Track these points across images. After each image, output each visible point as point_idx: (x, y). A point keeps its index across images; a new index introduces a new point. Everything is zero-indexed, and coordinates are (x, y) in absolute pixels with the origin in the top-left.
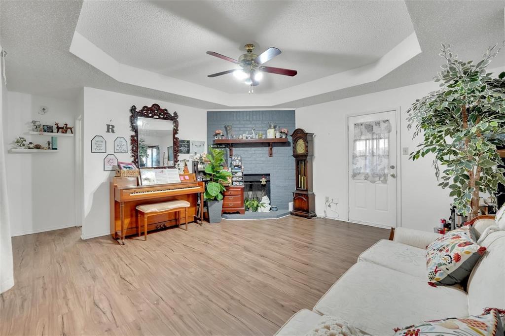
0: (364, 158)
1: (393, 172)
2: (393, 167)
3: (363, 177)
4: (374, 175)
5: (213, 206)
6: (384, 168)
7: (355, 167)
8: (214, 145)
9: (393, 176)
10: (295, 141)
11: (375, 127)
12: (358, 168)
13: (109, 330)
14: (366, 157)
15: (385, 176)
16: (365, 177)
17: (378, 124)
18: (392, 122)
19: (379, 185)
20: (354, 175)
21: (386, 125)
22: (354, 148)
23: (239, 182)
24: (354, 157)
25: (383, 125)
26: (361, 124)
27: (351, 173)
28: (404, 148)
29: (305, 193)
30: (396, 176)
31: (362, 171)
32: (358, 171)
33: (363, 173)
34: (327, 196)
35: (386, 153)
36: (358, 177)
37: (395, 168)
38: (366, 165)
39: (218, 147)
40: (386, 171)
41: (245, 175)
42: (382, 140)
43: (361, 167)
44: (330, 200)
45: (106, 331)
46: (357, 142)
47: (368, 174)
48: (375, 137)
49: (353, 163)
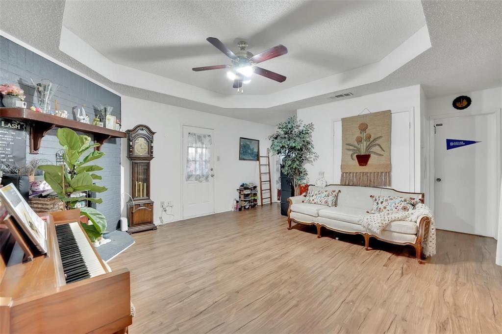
0: (194, 162)
1: (212, 173)
3: (194, 179)
4: (203, 176)
7: (189, 170)
9: (212, 176)
11: (203, 138)
12: (191, 171)
13: (404, 319)
16: (196, 178)
17: (205, 136)
18: (212, 137)
20: (189, 177)
22: (188, 153)
24: (188, 161)
25: (208, 138)
26: (194, 134)
27: (185, 175)
29: (147, 202)
30: (214, 175)
31: (194, 173)
32: (191, 174)
33: (194, 175)
36: (191, 178)
37: (213, 169)
38: (196, 168)
40: (209, 173)
43: (193, 170)
44: (166, 204)
45: (406, 321)
46: (189, 148)
47: (198, 175)
48: (204, 147)
49: (187, 167)
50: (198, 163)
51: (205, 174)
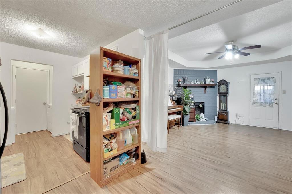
1: (276, 101)
2: (276, 99)
3: (259, 104)
4: (266, 103)
5: (186, 118)
6: (272, 100)
7: (254, 99)
8: (177, 86)
9: (277, 104)
10: (220, 86)
11: (267, 80)
12: (256, 100)
14: (260, 94)
15: (272, 103)
16: (260, 104)
17: (269, 79)
18: (277, 78)
19: (268, 108)
20: (254, 103)
21: (273, 79)
22: (254, 90)
23: (193, 106)
24: (254, 94)
25: (272, 80)
26: (259, 79)
27: (252, 102)
28: (283, 91)
29: (225, 111)
30: (278, 103)
31: (259, 101)
32: (256, 101)
33: (259, 102)
34: (237, 113)
35: (273, 93)
36: (256, 104)
37: (278, 100)
38: (261, 98)
39: (179, 88)
40: (273, 101)
41: (196, 102)
42: (271, 86)
43: (258, 99)
44: (238, 115)
46: (255, 87)
47: (262, 102)
48: (268, 85)
49: (253, 97)
50: (262, 95)
51: (268, 102)
